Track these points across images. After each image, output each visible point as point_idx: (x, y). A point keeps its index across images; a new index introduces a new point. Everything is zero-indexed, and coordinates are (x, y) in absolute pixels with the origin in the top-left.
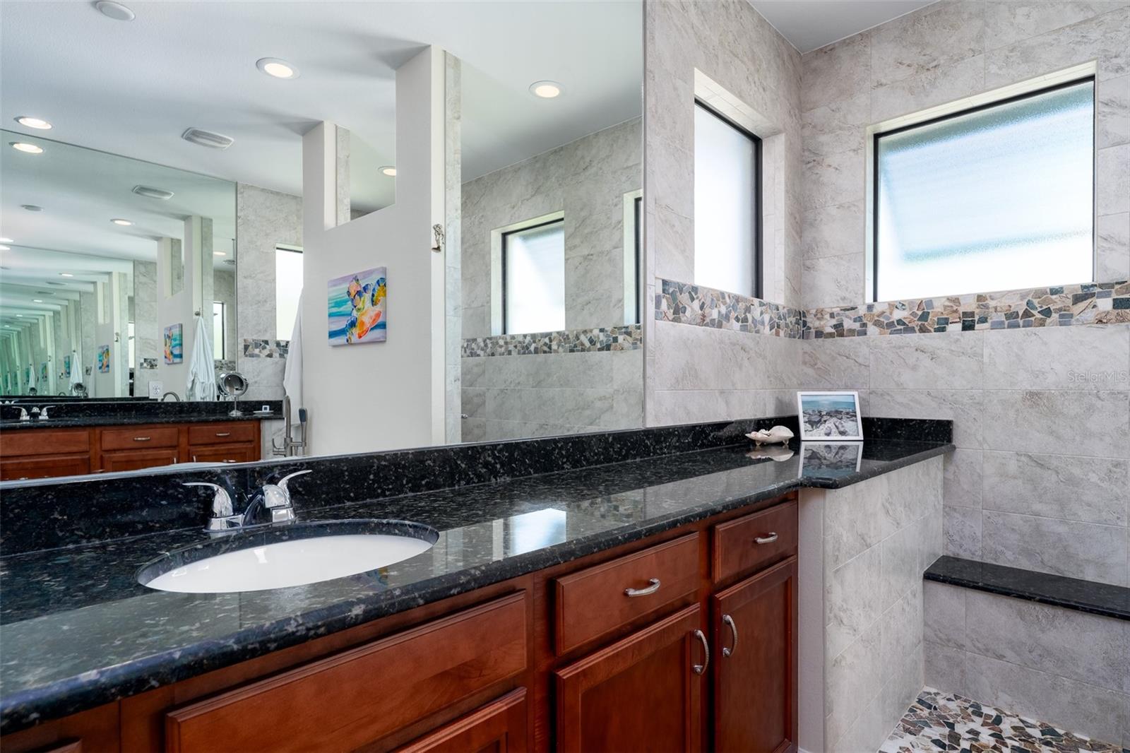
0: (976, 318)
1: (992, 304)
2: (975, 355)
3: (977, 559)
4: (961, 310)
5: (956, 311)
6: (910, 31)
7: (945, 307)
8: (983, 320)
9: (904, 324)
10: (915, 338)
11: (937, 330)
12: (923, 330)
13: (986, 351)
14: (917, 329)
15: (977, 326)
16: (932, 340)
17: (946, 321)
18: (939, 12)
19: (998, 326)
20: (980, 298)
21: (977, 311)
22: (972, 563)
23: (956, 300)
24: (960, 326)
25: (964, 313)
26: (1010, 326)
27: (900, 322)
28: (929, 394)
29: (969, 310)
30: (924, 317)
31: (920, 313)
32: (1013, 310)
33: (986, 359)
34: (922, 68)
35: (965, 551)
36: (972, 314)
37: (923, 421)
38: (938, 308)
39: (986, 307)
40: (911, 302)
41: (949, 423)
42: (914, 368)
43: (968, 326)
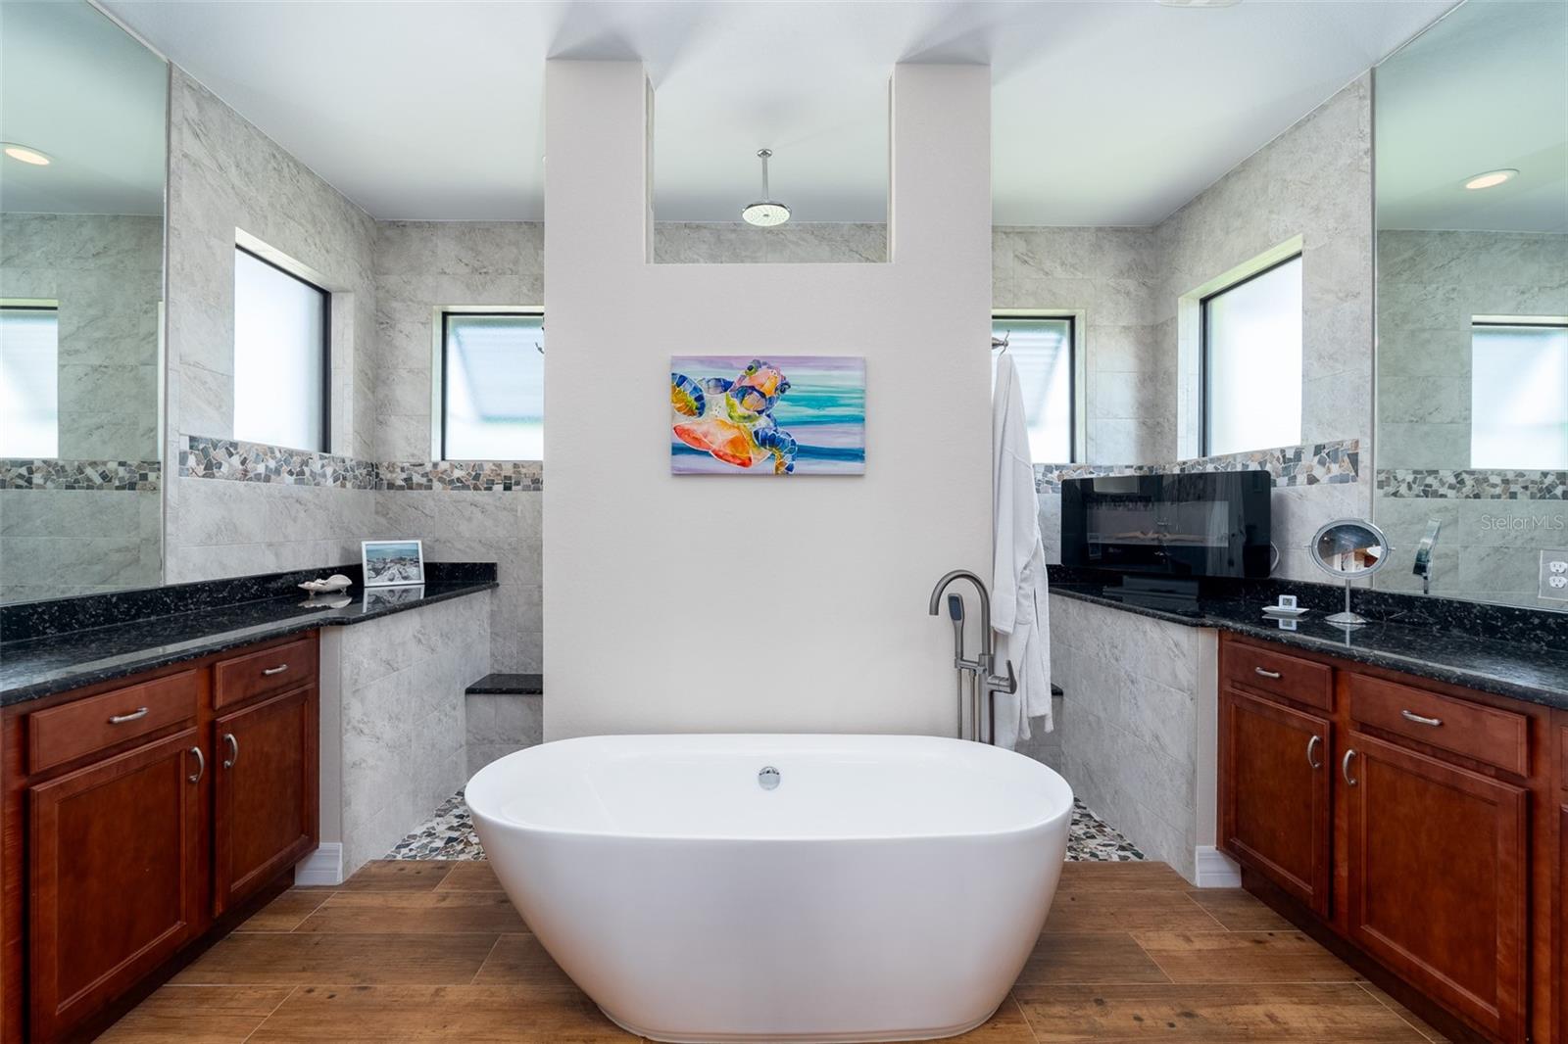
0: (513, 482)
1: (523, 471)
2: (512, 510)
3: (514, 672)
4: (503, 474)
5: (499, 475)
6: (467, 237)
7: (492, 470)
8: (518, 483)
9: (462, 482)
10: (470, 494)
11: (486, 489)
12: (476, 488)
13: (519, 508)
14: (471, 487)
15: (513, 488)
16: (482, 496)
17: (492, 482)
18: (488, 230)
19: (526, 488)
20: (516, 465)
21: (513, 475)
22: (510, 676)
23: (498, 465)
24: (502, 486)
25: (505, 477)
26: (534, 490)
27: (458, 480)
28: (480, 541)
29: (508, 474)
30: (477, 477)
31: (474, 474)
32: (536, 477)
33: (519, 514)
34: (475, 270)
35: (506, 667)
36: (510, 478)
37: (475, 564)
38: (487, 469)
39: (519, 473)
40: (467, 463)
41: (494, 565)
42: (470, 519)
43: (507, 488)
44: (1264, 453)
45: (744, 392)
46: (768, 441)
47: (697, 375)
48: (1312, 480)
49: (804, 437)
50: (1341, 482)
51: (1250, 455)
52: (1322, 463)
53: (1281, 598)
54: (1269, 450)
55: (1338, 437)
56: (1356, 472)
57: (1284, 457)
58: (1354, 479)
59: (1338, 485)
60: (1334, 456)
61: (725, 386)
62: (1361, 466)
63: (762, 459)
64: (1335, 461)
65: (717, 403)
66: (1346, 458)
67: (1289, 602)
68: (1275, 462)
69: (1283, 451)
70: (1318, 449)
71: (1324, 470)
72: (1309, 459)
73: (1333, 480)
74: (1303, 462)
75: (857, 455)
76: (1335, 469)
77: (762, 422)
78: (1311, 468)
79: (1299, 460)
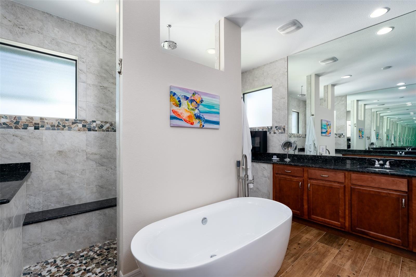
0: (40, 126)
1: (46, 121)
2: (39, 138)
3: (41, 210)
4: (34, 122)
5: (32, 122)
6: (10, 7)
7: (27, 120)
8: (43, 126)
9: (7, 125)
10: (13, 131)
11: (23, 129)
12: (16, 128)
13: (44, 138)
14: (13, 127)
15: (40, 128)
16: (21, 132)
17: (27, 126)
19: (48, 129)
20: (41, 119)
21: (40, 123)
22: (39, 213)
23: (32, 118)
24: (33, 128)
25: (35, 124)
26: (52, 129)
27: (4, 124)
28: (19, 153)
29: (37, 122)
30: (17, 123)
31: (15, 121)
32: (53, 124)
33: (44, 140)
34: (15, 25)
35: (36, 209)
36: (38, 124)
37: (18, 164)
38: (24, 120)
39: (44, 122)
40: (10, 117)
41: (29, 163)
42: (12, 143)
43: (37, 128)
44: (263, 127)
45: (192, 101)
46: (198, 117)
47: (179, 93)
48: (275, 133)
49: (207, 117)
50: (281, 133)
51: (260, 128)
52: (277, 130)
53: (274, 156)
54: (265, 127)
55: (280, 125)
56: (285, 132)
57: (268, 128)
58: (284, 133)
59: (281, 134)
60: (280, 128)
61: (187, 98)
62: (285, 131)
63: (197, 123)
64: (280, 129)
65: (185, 103)
66: (282, 129)
67: (275, 157)
68: (266, 129)
69: (268, 127)
70: (276, 127)
71: (278, 131)
72: (274, 129)
73: (280, 133)
74: (273, 129)
75: (217, 123)
76: (280, 131)
77: (196, 111)
78: (274, 130)
79: (272, 129)
